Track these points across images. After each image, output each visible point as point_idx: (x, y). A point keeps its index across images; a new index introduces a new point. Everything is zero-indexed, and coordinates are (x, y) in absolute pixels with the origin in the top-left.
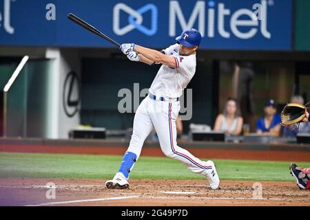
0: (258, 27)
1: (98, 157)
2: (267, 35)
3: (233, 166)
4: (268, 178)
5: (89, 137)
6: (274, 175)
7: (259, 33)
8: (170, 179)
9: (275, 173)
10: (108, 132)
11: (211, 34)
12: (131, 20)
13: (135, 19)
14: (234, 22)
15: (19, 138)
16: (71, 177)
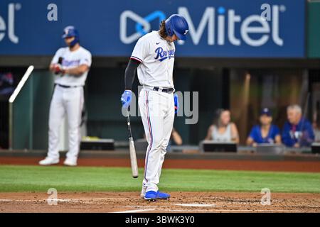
0: (270, 34)
1: (108, 169)
2: (279, 42)
3: (247, 177)
4: (286, 189)
5: (97, 149)
6: (292, 187)
7: (271, 40)
8: (184, 191)
9: (292, 184)
10: (116, 144)
11: (221, 41)
12: (138, 27)
13: (143, 27)
14: (245, 30)
15: (26, 151)
16: (82, 190)
